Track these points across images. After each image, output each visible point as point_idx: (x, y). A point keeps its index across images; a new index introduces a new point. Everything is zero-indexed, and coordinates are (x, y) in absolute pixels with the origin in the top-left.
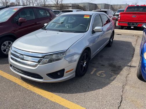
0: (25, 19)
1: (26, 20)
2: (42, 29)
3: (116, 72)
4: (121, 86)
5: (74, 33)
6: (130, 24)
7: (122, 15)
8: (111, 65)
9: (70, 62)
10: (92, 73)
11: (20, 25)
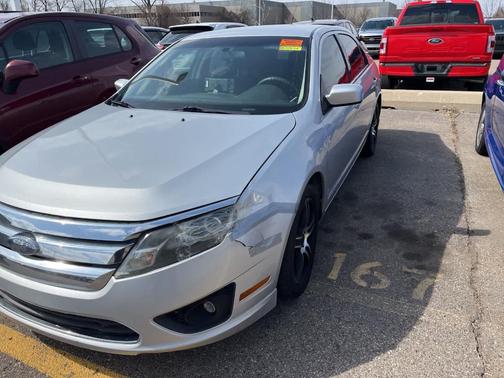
0: (31, 65)
1: (37, 68)
2: (109, 103)
3: (426, 263)
4: (465, 324)
5: (252, 113)
6: (422, 67)
7: (393, 37)
8: (397, 233)
9: (256, 248)
10: (334, 275)
11: (13, 91)
